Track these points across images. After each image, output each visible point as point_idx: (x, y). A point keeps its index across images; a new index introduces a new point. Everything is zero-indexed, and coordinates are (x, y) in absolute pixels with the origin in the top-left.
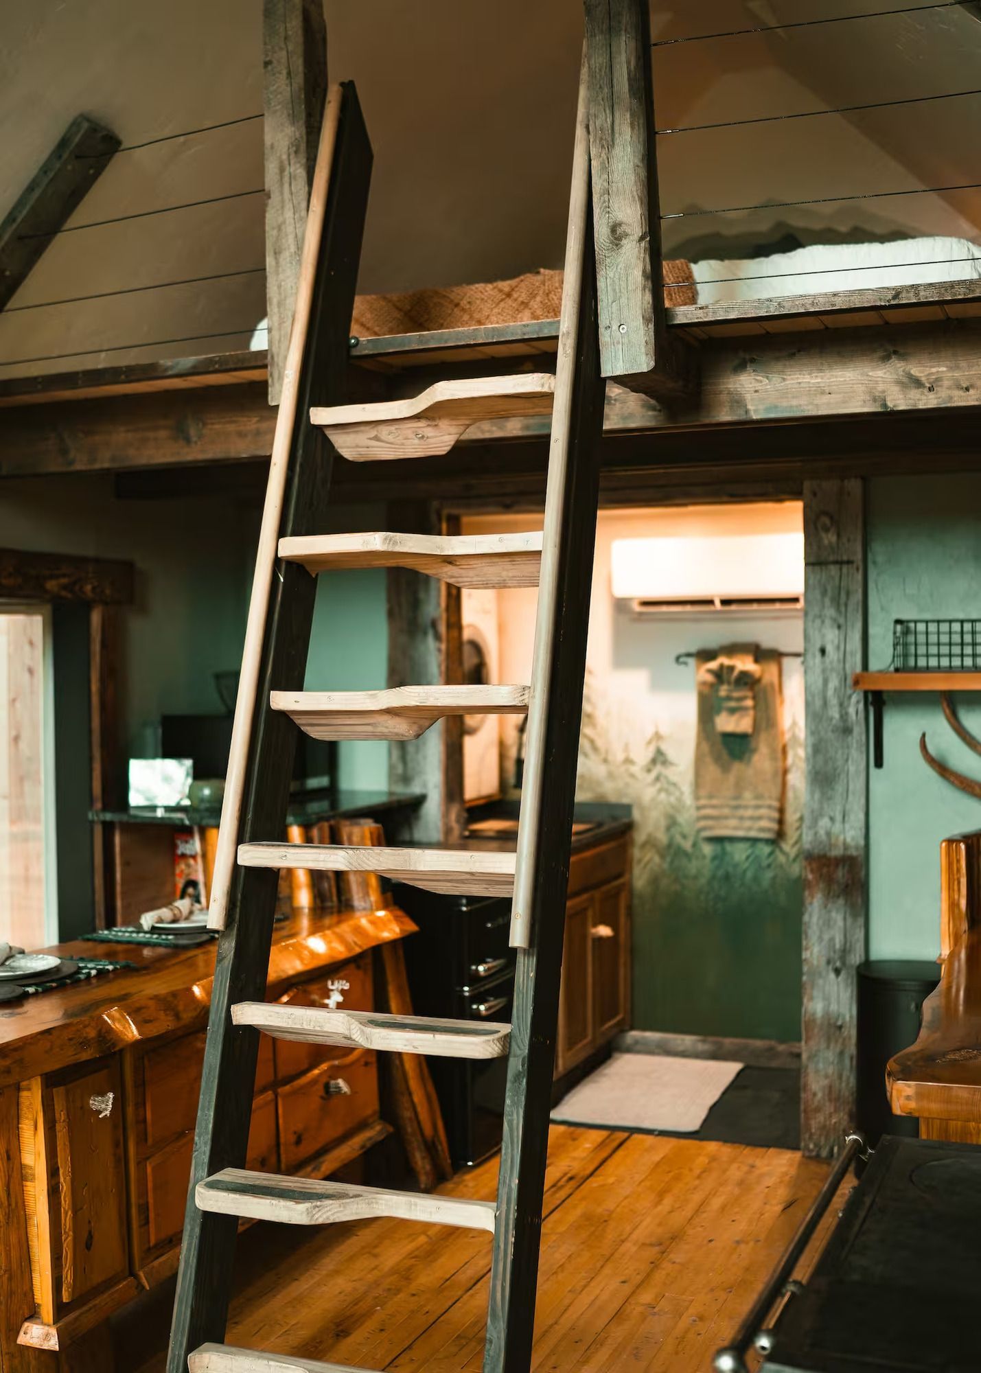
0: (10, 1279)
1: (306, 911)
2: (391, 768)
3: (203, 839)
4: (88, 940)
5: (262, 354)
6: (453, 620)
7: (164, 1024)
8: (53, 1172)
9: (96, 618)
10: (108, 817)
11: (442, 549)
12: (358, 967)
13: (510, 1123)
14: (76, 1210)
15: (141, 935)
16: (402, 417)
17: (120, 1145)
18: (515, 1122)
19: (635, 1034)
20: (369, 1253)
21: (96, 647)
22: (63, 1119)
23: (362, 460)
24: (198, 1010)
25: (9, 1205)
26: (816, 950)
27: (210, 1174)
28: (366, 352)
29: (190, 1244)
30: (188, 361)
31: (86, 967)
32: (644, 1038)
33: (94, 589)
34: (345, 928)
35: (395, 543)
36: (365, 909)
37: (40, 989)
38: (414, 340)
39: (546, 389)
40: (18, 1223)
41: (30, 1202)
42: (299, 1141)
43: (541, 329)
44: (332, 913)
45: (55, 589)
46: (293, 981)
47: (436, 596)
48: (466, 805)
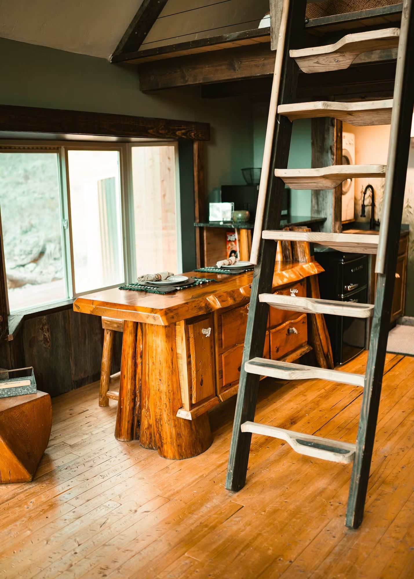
0: (173, 394)
1: (280, 262)
2: (312, 207)
3: (239, 233)
4: (196, 271)
5: (268, 29)
6: (338, 146)
7: (230, 302)
8: (189, 356)
9: (196, 146)
10: (202, 225)
11: (348, 108)
12: (301, 285)
13: (372, 345)
14: (197, 371)
15: (217, 270)
16: (330, 52)
17: (213, 348)
18: (374, 344)
19: (406, 317)
20: (302, 394)
21: (196, 158)
22: (192, 336)
23: (310, 72)
24: (243, 298)
25: (173, 367)
27: (250, 359)
28: (312, 25)
29: (242, 385)
30: (236, 34)
31: (197, 281)
32: (410, 319)
33: (194, 135)
34: (297, 268)
35: (328, 106)
36: (303, 262)
37: (182, 288)
38: (332, 18)
39: (395, 35)
40: (176, 374)
41: (180, 366)
42: (278, 351)
43: (391, 9)
44: (290, 263)
45: (180, 135)
46: (276, 289)
47: (332, 136)
48: (342, 223)
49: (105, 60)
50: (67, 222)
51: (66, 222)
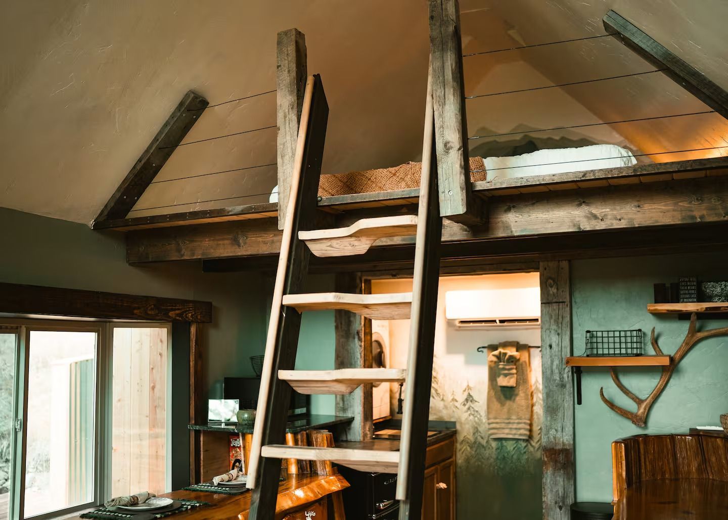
1: (294, 476)
2: (337, 404)
3: (244, 439)
4: (187, 490)
5: (275, 205)
6: (367, 331)
9: (193, 330)
10: (198, 428)
11: (362, 301)
12: (320, 504)
15: (213, 488)
16: (343, 236)
21: (193, 344)
23: (324, 256)
26: (549, 497)
28: (326, 204)
30: (239, 208)
31: (185, 505)
33: (192, 316)
34: (313, 485)
35: (340, 298)
36: (323, 476)
37: (163, 516)
38: (349, 198)
39: (413, 223)
43: (411, 193)
44: (307, 477)
45: (174, 316)
46: (288, 512)
47: (359, 319)
48: (374, 422)
49: (84, 226)
50: (21, 422)
51: (19, 423)
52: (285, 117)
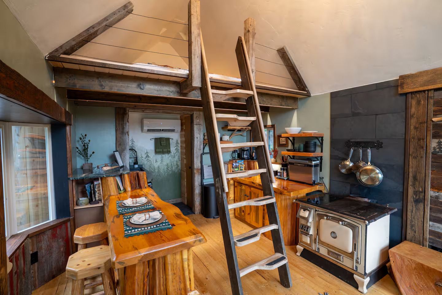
26: (197, 183)
47: (128, 127)
52: (195, 38)
